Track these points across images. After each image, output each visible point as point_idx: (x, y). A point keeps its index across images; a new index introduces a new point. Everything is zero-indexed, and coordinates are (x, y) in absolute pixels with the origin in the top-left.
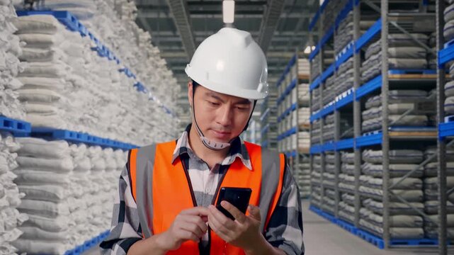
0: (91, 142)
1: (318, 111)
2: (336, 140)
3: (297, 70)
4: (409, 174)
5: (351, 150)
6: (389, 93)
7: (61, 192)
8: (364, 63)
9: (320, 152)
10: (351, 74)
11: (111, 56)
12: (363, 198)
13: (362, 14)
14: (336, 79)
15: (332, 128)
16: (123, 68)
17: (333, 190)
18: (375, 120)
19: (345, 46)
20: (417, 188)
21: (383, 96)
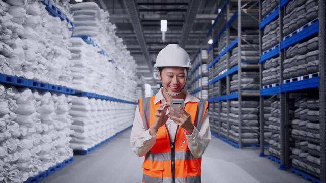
0: (97, 97)
1: (211, 80)
2: (219, 95)
3: (201, 56)
4: (251, 112)
5: (225, 101)
6: (242, 73)
8: (232, 57)
9: (211, 101)
10: (225, 63)
12: (231, 124)
13: (230, 32)
14: (219, 64)
15: (217, 89)
16: (111, 59)
17: (218, 121)
18: (236, 86)
19: (223, 48)
20: (256, 120)
21: (239, 75)
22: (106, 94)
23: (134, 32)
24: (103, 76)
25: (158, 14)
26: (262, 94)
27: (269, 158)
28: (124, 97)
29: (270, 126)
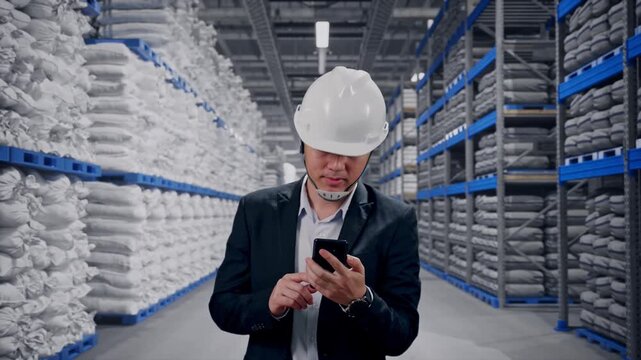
0: (165, 186)
1: (426, 151)
2: (446, 185)
3: (402, 103)
4: (528, 222)
5: (462, 196)
6: (505, 131)
7: (133, 244)
8: (478, 96)
9: (427, 198)
10: (463, 109)
11: (188, 88)
12: (476, 250)
13: (474, 39)
14: (446, 114)
15: (442, 171)
16: (201, 101)
17: (442, 242)
18: (489, 162)
19: (456, 76)
20: (537, 240)
21: (499, 134)
22: (189, 180)
23: (263, 58)
24: (182, 140)
25: (310, 7)
26: (564, 179)
27: (583, 336)
28: (235, 188)
29: (584, 257)
